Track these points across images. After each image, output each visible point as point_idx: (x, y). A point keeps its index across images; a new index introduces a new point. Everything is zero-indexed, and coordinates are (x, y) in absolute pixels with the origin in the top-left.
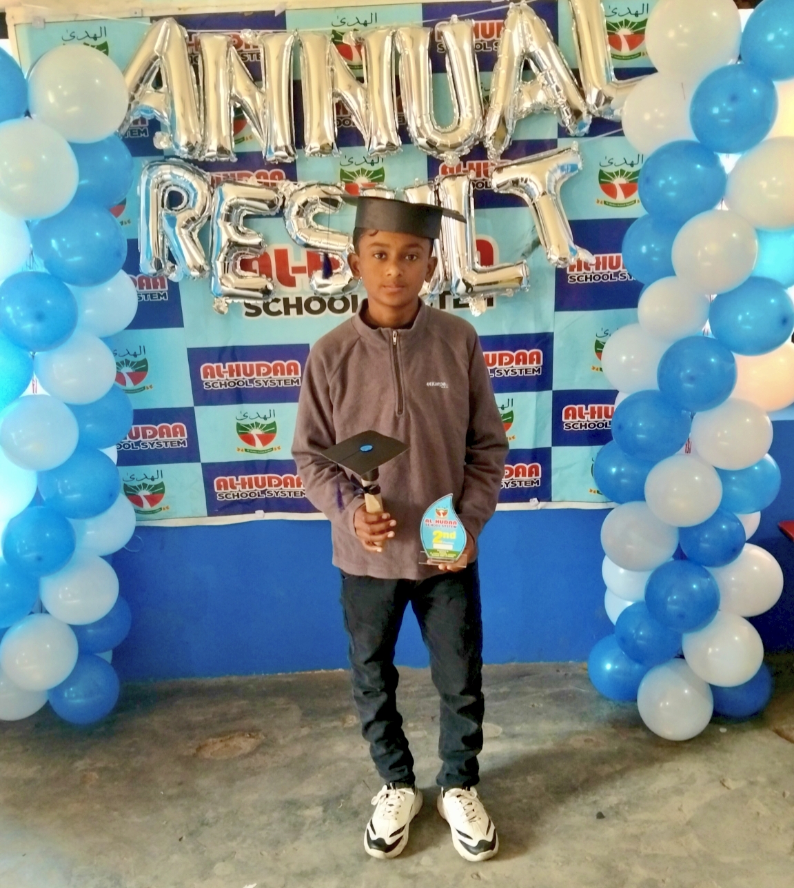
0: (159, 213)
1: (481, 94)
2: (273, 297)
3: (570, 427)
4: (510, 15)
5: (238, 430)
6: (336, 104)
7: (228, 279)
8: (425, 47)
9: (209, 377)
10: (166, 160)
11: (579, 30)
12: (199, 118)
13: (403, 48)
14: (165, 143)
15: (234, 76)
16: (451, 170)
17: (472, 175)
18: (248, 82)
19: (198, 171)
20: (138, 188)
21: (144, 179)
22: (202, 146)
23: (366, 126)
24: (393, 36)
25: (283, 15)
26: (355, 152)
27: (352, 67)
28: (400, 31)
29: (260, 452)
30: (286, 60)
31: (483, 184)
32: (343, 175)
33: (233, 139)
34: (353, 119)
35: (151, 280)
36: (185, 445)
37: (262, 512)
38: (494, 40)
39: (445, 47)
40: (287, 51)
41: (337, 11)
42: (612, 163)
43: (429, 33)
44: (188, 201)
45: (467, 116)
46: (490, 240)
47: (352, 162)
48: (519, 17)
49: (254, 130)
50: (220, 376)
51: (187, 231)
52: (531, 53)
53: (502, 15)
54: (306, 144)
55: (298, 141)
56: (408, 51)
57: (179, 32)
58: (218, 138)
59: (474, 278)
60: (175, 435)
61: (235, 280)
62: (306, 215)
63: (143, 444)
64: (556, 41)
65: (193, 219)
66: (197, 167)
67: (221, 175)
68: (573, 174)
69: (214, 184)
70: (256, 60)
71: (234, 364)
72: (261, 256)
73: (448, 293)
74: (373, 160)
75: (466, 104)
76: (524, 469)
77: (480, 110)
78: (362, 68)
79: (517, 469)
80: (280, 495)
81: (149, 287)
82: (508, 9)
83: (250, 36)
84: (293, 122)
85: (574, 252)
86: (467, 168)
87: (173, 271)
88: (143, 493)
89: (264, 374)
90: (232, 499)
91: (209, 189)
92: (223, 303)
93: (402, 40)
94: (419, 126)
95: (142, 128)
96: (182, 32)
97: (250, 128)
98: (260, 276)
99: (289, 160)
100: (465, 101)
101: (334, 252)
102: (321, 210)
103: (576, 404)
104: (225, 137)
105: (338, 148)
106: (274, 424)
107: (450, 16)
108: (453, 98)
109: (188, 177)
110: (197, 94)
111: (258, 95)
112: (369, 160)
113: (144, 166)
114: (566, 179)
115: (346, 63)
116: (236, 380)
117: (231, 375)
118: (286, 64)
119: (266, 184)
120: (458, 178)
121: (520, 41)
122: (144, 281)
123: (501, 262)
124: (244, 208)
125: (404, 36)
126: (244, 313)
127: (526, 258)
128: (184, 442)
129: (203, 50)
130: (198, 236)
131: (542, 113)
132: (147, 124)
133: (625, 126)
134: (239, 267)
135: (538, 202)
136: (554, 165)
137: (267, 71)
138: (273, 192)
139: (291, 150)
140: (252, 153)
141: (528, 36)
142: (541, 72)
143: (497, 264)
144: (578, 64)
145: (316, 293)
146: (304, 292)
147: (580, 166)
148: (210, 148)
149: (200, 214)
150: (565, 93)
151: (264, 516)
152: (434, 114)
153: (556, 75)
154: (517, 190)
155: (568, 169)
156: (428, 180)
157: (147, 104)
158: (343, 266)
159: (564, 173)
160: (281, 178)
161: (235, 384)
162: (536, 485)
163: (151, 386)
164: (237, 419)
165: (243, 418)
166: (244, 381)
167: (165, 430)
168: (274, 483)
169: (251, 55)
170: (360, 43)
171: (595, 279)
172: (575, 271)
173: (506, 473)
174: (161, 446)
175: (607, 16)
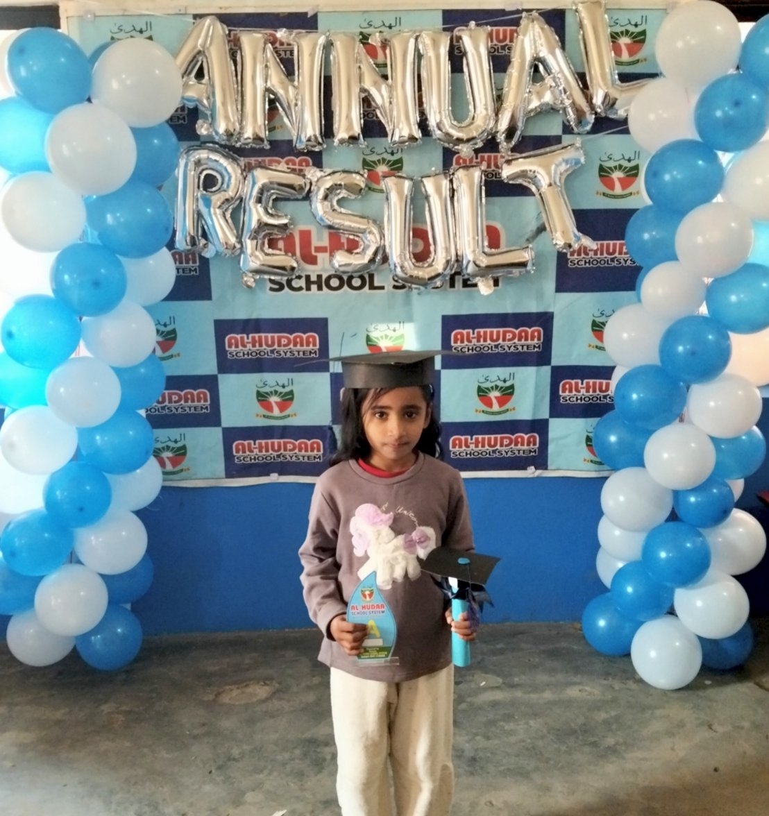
0: (195, 194)
1: (494, 93)
2: (297, 273)
3: (566, 401)
4: (523, 22)
5: (257, 397)
6: (363, 99)
7: (257, 257)
8: (445, 48)
9: (233, 347)
10: (203, 145)
11: (586, 37)
12: (237, 109)
13: (426, 50)
14: (206, 130)
15: (270, 71)
16: (465, 161)
17: (484, 167)
18: (283, 77)
19: (232, 156)
20: (176, 171)
21: (182, 162)
22: (239, 133)
23: (389, 119)
24: (417, 39)
25: (315, 16)
26: (380, 144)
27: (378, 65)
28: (424, 34)
29: (277, 418)
30: (318, 58)
31: (493, 174)
32: (365, 163)
33: (267, 128)
34: (378, 112)
35: (183, 254)
36: (207, 410)
37: (276, 474)
38: (507, 45)
39: (463, 50)
40: (320, 49)
41: (366, 15)
42: (611, 159)
43: (449, 38)
44: (222, 184)
45: (481, 112)
46: (498, 225)
47: (374, 152)
48: (531, 25)
49: (286, 120)
50: (243, 346)
51: (221, 211)
52: (540, 58)
53: (516, 23)
54: (335, 134)
55: (328, 131)
56: (431, 53)
57: (220, 29)
58: (253, 127)
59: (484, 260)
60: (199, 400)
61: (263, 257)
62: (331, 199)
63: (168, 409)
64: (563, 47)
65: (227, 200)
66: (231, 153)
67: (253, 160)
68: (576, 168)
69: (248, 169)
70: (290, 57)
71: (257, 335)
72: (287, 236)
73: (458, 273)
74: (393, 151)
75: (481, 103)
76: (523, 438)
77: (493, 108)
78: (387, 67)
79: (517, 438)
80: (294, 459)
81: (181, 262)
82: (521, 18)
83: (285, 35)
84: (323, 110)
85: (578, 239)
86: (479, 160)
87: (206, 248)
88: (166, 455)
89: (285, 346)
90: (249, 462)
91: (242, 174)
92: (250, 280)
93: (424, 43)
95: (181, 115)
96: (223, 29)
97: (282, 117)
98: (286, 253)
99: (317, 149)
100: (480, 99)
101: (355, 234)
102: (346, 196)
103: (573, 379)
104: (260, 127)
105: (364, 137)
106: (291, 393)
107: (469, 22)
108: (470, 97)
109: (223, 161)
110: (236, 86)
111: (291, 89)
112: (389, 151)
113: (182, 150)
114: (569, 172)
115: (371, 60)
116: (258, 350)
117: (254, 346)
118: (318, 61)
119: (293, 171)
120: (471, 169)
121: (531, 48)
122: (177, 257)
123: (507, 246)
124: (272, 191)
125: (426, 39)
126: (268, 288)
127: (530, 243)
128: (207, 408)
129: (242, 46)
130: (232, 214)
131: (549, 112)
132: (186, 112)
133: (632, 125)
134: (266, 246)
135: (543, 193)
136: (560, 159)
137: (300, 67)
138: (301, 178)
139: (320, 140)
140: (283, 141)
141: (539, 42)
142: (549, 75)
143: (503, 248)
144: (584, 67)
145: (336, 272)
146: (325, 270)
147: (583, 160)
148: (246, 136)
149: (233, 196)
150: (571, 95)
151: (278, 479)
152: (452, 110)
153: (563, 78)
154: (526, 181)
155: (571, 163)
156: (444, 170)
157: (191, 94)
158: (362, 247)
159: (568, 166)
160: (307, 165)
161: (257, 354)
162: (534, 454)
163: (178, 355)
164: (257, 386)
165: (263, 385)
166: (266, 351)
167: (189, 396)
168: (288, 448)
169: (285, 51)
170: (385, 44)
171: (593, 264)
172: (576, 256)
173: (506, 442)
174: (185, 410)
175: (610, 26)
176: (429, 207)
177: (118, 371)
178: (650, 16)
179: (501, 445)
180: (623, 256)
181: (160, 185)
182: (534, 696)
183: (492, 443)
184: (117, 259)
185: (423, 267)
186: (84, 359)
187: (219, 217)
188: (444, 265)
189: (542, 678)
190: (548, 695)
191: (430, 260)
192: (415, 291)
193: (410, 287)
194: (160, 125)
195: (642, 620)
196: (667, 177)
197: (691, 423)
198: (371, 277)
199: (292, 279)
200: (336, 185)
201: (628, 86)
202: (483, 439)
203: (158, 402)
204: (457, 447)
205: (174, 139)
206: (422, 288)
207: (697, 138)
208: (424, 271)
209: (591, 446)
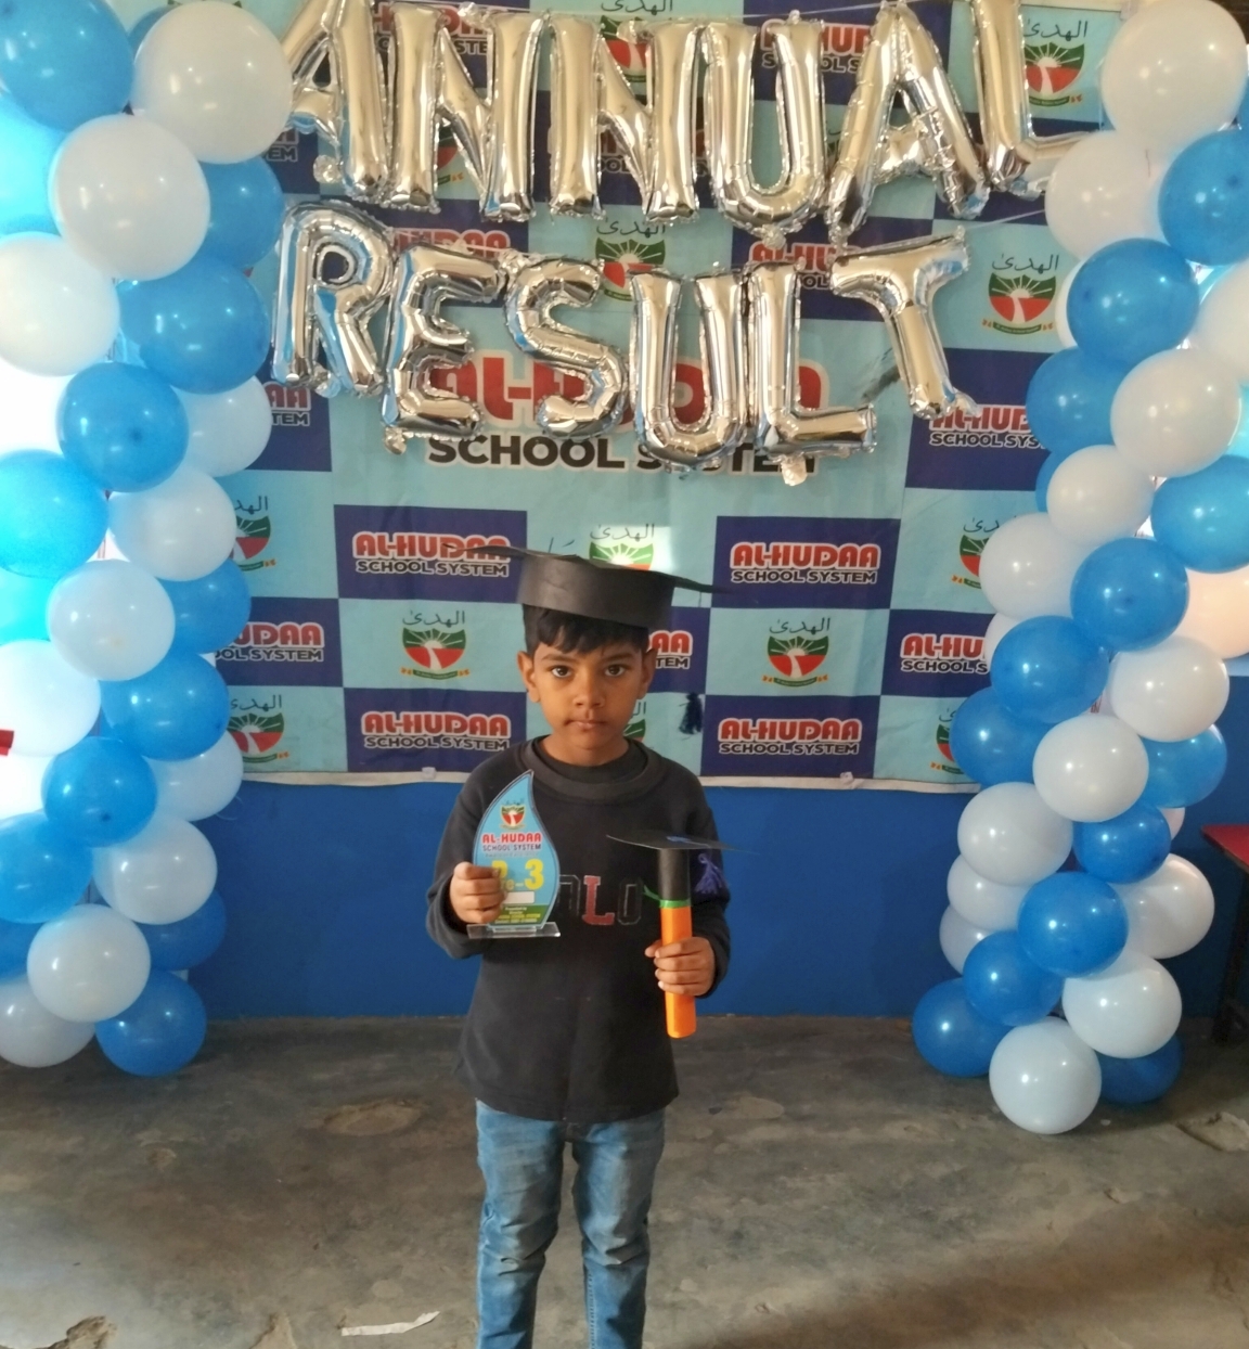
0: (309, 287)
1: (825, 138)
2: (477, 432)
3: (911, 667)
4: (881, 18)
5: (404, 639)
6: (602, 135)
7: (410, 401)
8: (747, 55)
9: (366, 553)
10: (325, 202)
11: (985, 53)
12: (386, 140)
13: (714, 55)
14: (330, 174)
15: (444, 77)
16: (769, 254)
17: (800, 265)
18: (467, 88)
19: (371, 221)
20: (277, 246)
21: (288, 231)
22: (388, 183)
23: (646, 173)
24: (699, 34)
26: (626, 214)
27: (629, 78)
28: (711, 28)
29: (436, 675)
30: (529, 57)
31: (814, 280)
32: (601, 249)
33: (436, 177)
34: (627, 160)
35: (285, 389)
36: (320, 658)
37: (432, 769)
38: (850, 56)
39: (777, 59)
40: (532, 42)
42: (1011, 265)
43: (755, 36)
44: (355, 271)
45: (802, 170)
46: (818, 368)
47: (616, 229)
48: (893, 24)
49: (468, 165)
50: (382, 552)
51: (352, 318)
52: (907, 82)
53: (870, 18)
54: (553, 195)
55: (540, 187)
56: (722, 62)
58: (412, 174)
59: (793, 426)
60: (306, 641)
61: (421, 401)
62: (541, 307)
63: (253, 652)
64: (945, 67)
65: (363, 301)
66: (373, 218)
67: (408, 232)
68: (953, 277)
69: (400, 247)
70: (479, 53)
71: (406, 535)
72: (463, 367)
73: (748, 446)
74: (648, 229)
75: (802, 154)
76: (836, 726)
77: (822, 165)
78: (645, 81)
79: (827, 725)
80: (462, 745)
81: (280, 404)
82: (878, 9)
83: (473, 14)
84: (533, 151)
85: (952, 398)
86: (792, 254)
87: (323, 380)
88: (249, 729)
90: (388, 747)
91: (390, 255)
92: (398, 437)
93: (712, 42)
94: (729, 181)
95: (288, 146)
97: (462, 161)
98: (460, 395)
99: (520, 219)
100: (801, 148)
101: (580, 368)
102: (565, 301)
103: (923, 633)
104: (424, 175)
105: (601, 202)
106: (461, 635)
107: (789, 12)
108: (783, 142)
109: (358, 233)
110: (385, 100)
111: (479, 111)
112: (643, 229)
113: (288, 208)
114: (942, 284)
115: (619, 68)
116: (407, 560)
117: (401, 553)
118: (528, 63)
119: (478, 254)
120: (780, 270)
121: (892, 65)
122: (274, 393)
123: (831, 405)
124: (441, 288)
125: (714, 37)
126: (428, 455)
127: (869, 401)
128: (319, 654)
129: (397, 29)
130: (368, 329)
131: (915, 178)
132: (297, 142)
133: (1051, 210)
134: (429, 383)
135: (898, 316)
136: (928, 260)
137: (497, 73)
138: (490, 267)
139: (526, 202)
140: (462, 202)
141: (905, 55)
142: (919, 113)
143: (825, 407)
144: (977, 106)
145: (544, 432)
146: (526, 430)
147: (965, 264)
148: (399, 189)
149: (374, 293)
150: (953, 150)
151: (435, 777)
152: (753, 165)
153: (943, 119)
154: (869, 295)
155: (947, 268)
156: (732, 267)
157: (305, 109)
158: (591, 391)
159: (941, 273)
160: (502, 246)
161: (405, 567)
162: (852, 752)
163: (273, 562)
164: (404, 622)
165: (415, 621)
166: (421, 563)
167: (289, 633)
168: (454, 726)
169: (472, 43)
170: (644, 41)
171: (970, 442)
172: (943, 427)
173: (809, 731)
174: (282, 657)
175: (1026, 36)
176: (707, 329)
177: (171, 587)
178: (1095, 21)
179: (802, 736)
180: (1019, 431)
181: (247, 266)
182: (834, 1135)
183: (788, 732)
184: (172, 392)
185: (691, 432)
186: (112, 564)
187: (348, 327)
188: (727, 429)
189: (845, 1106)
190: (855, 1135)
191: (702, 421)
192: (675, 473)
193: (667, 467)
194: (252, 162)
195: (1010, 1024)
196: (1107, 302)
197: (1111, 713)
198: (603, 444)
199: (469, 442)
200: (550, 282)
201: (1048, 142)
202: (773, 725)
203: (238, 641)
204: (730, 736)
205: (276, 188)
206: (688, 469)
207: (1158, 235)
208: (692, 439)
209: (947, 742)
